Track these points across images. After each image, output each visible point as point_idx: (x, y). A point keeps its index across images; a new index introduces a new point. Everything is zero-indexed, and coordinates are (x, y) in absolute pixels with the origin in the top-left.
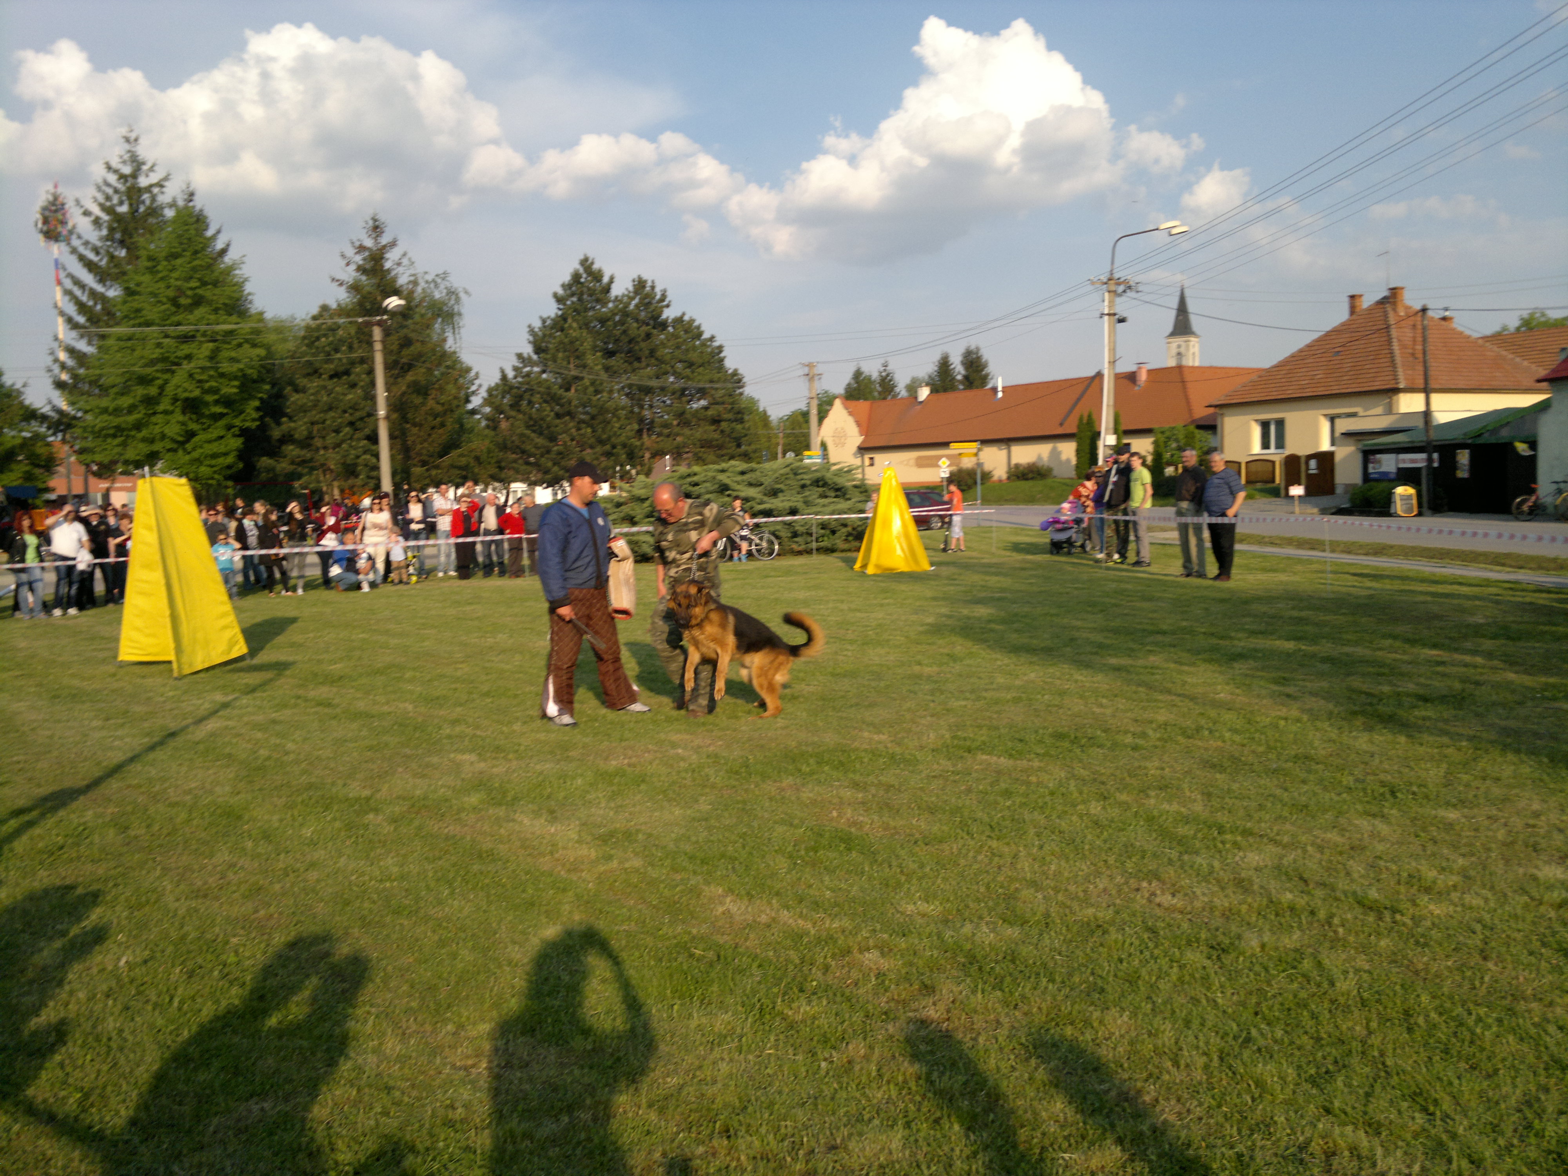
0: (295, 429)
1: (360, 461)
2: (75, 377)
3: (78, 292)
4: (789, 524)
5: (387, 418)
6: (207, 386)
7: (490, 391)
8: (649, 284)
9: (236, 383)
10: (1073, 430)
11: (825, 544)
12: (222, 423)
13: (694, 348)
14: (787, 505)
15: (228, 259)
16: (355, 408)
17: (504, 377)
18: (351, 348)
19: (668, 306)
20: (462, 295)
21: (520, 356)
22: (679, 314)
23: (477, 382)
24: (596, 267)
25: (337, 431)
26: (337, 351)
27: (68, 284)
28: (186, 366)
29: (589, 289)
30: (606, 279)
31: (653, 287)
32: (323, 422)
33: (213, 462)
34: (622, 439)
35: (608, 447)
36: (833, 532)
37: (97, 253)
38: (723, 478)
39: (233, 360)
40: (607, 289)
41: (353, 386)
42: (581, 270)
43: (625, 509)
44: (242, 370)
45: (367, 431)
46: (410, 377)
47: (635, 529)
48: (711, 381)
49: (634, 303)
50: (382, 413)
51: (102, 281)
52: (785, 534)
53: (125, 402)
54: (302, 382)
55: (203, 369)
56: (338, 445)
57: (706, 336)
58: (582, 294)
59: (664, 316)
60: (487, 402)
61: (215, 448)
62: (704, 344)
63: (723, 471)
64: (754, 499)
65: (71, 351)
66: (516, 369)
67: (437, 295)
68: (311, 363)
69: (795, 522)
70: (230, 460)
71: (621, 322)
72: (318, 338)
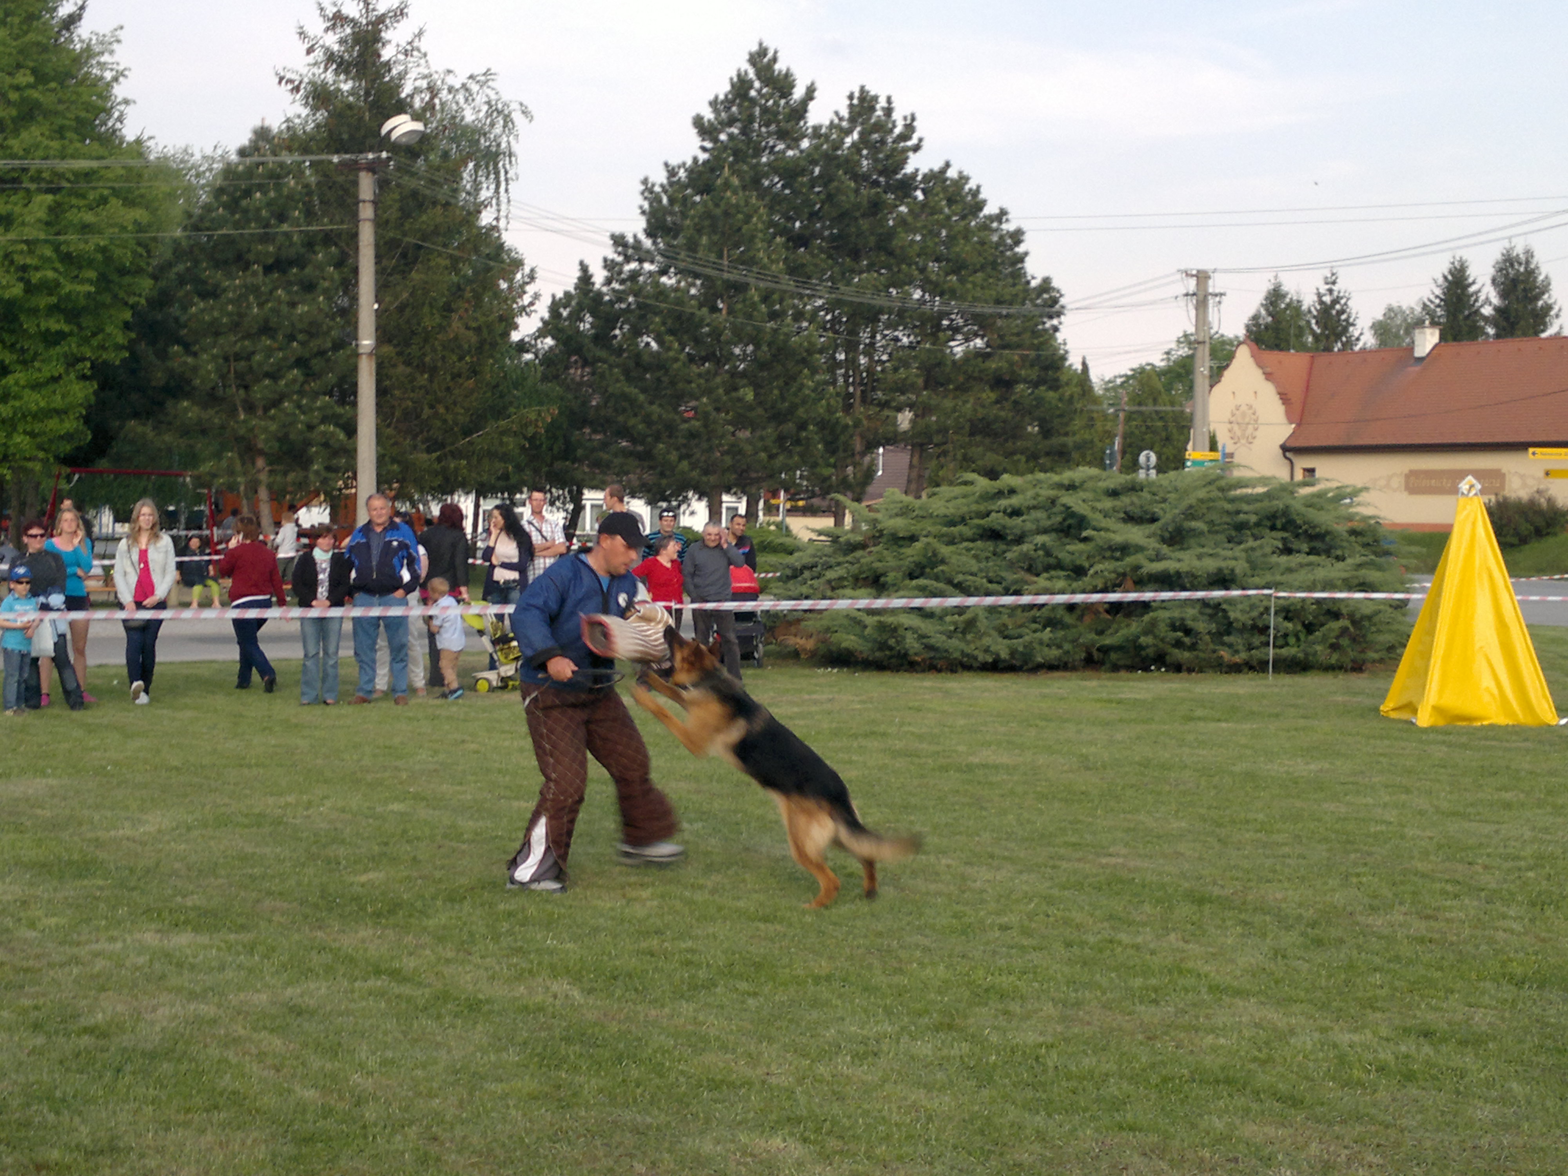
0: (195, 369)
1: (314, 435)
5: (375, 353)
7: (555, 307)
8: (882, 103)
9: (92, 274)
11: (1296, 651)
13: (967, 234)
16: (312, 330)
17: (585, 278)
18: (309, 214)
19: (916, 148)
20: (517, 116)
21: (618, 241)
22: (937, 166)
23: (530, 289)
24: (780, 67)
25: (274, 376)
26: (282, 218)
29: (765, 110)
30: (798, 93)
31: (888, 111)
32: (248, 358)
33: (37, 428)
39: (85, 228)
40: (800, 111)
41: (309, 287)
42: (752, 74)
44: (104, 250)
45: (334, 378)
48: (998, 302)
49: (848, 141)
50: (367, 342)
56: (276, 403)
57: (990, 209)
58: (751, 119)
59: (909, 169)
60: (547, 328)
62: (984, 228)
66: (609, 265)
67: (469, 117)
68: (230, 241)
69: (1230, 601)
70: (70, 425)
71: (826, 179)
72: (248, 193)
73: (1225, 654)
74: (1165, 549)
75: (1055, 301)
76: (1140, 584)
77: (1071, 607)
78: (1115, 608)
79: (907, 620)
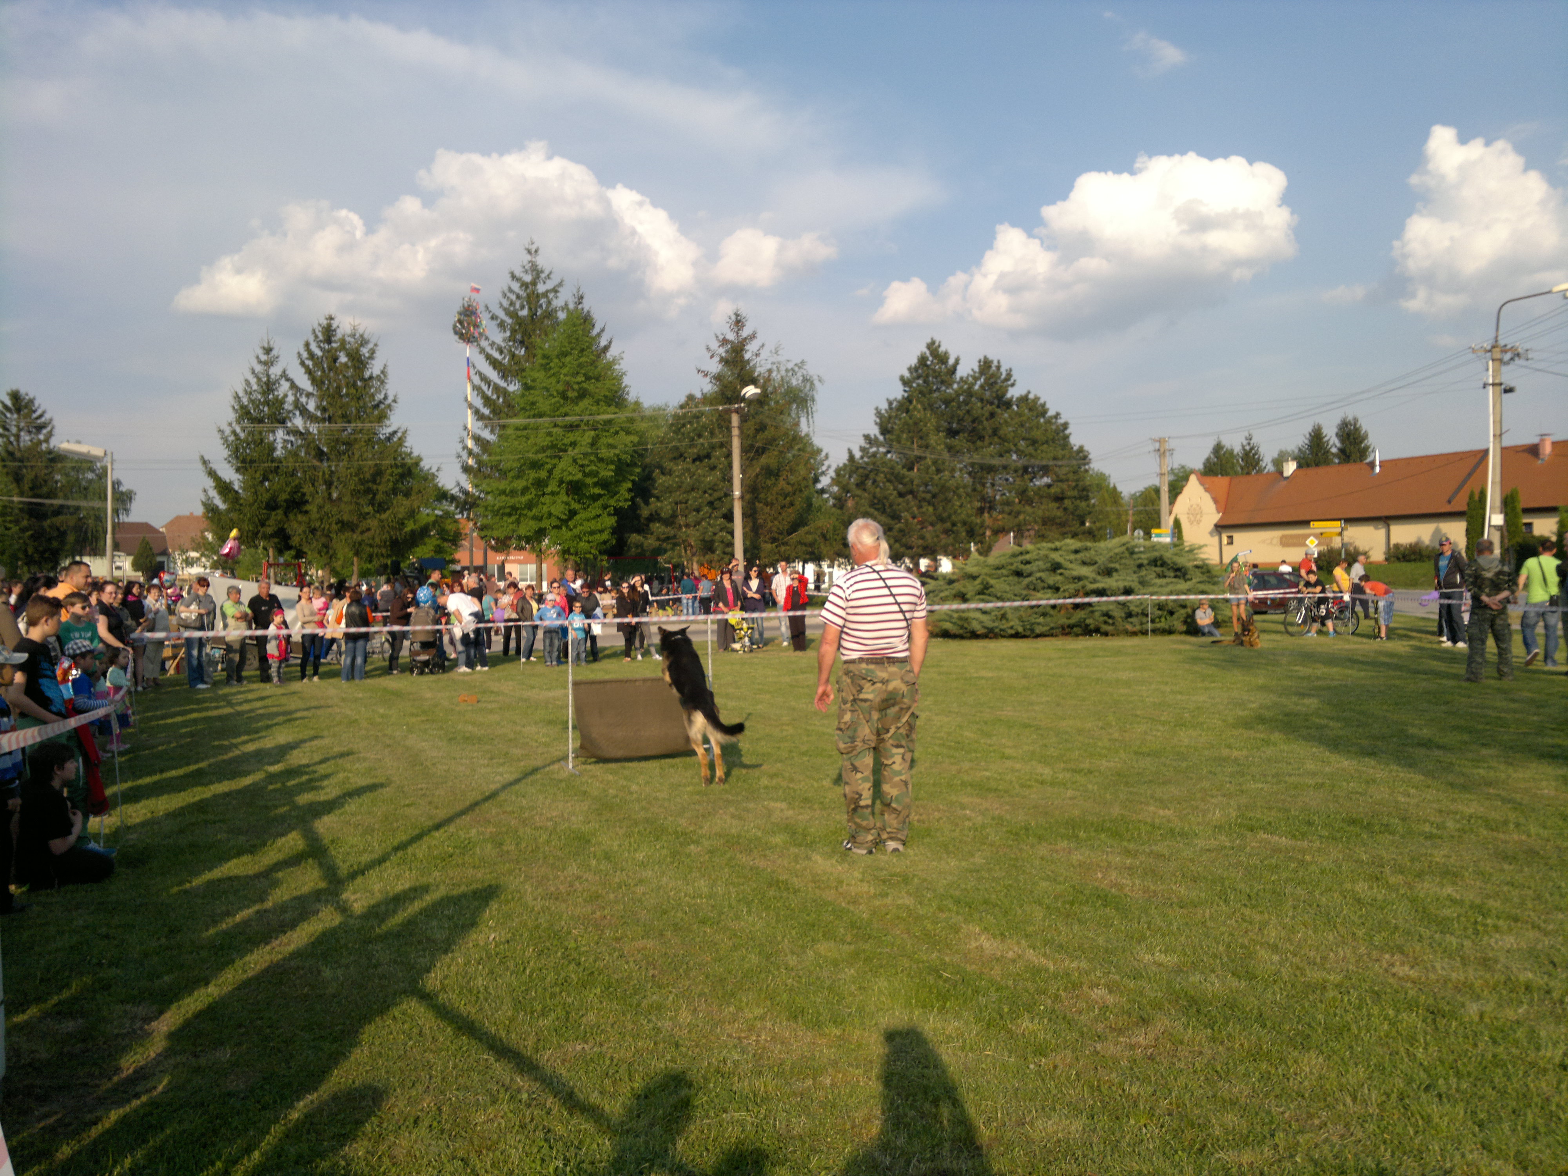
0: (661, 508)
1: (717, 538)
2: (479, 462)
3: (485, 388)
4: (1124, 604)
5: (742, 497)
6: (587, 470)
7: (838, 471)
8: (995, 363)
9: (613, 467)
10: (1464, 508)
11: (1163, 624)
12: (600, 502)
13: (1038, 426)
14: (1121, 585)
15: (611, 354)
16: (713, 488)
17: (851, 457)
18: (712, 434)
19: (1013, 385)
20: (816, 382)
21: (867, 437)
22: (1024, 393)
23: (826, 463)
24: (942, 349)
25: (698, 511)
26: (700, 436)
27: (477, 380)
28: (571, 452)
29: (934, 371)
30: (951, 361)
31: (998, 367)
32: (686, 503)
33: (591, 538)
34: (963, 516)
35: (948, 525)
36: (1171, 613)
37: (501, 352)
38: (1056, 557)
39: (610, 446)
40: (953, 371)
41: (713, 468)
42: (928, 354)
43: (957, 586)
44: (617, 455)
45: (724, 510)
46: (764, 460)
47: (964, 606)
48: (1055, 459)
49: (979, 383)
50: (737, 493)
51: (504, 377)
52: (1118, 613)
53: (519, 484)
54: (668, 465)
55: (585, 455)
56: (698, 523)
57: (1051, 413)
58: (927, 376)
59: (1009, 395)
60: (835, 481)
61: (593, 525)
62: (1049, 422)
63: (1056, 549)
64: (1086, 578)
65: (477, 439)
66: (862, 449)
67: (794, 382)
68: (677, 448)
69: (1130, 601)
70: (605, 536)
71: (966, 402)
72: (684, 425)
73: (1129, 627)
74: (1099, 578)
75: (1085, 457)
76: (1087, 594)
77: (1054, 607)
78: (1076, 606)
79: (972, 615)
